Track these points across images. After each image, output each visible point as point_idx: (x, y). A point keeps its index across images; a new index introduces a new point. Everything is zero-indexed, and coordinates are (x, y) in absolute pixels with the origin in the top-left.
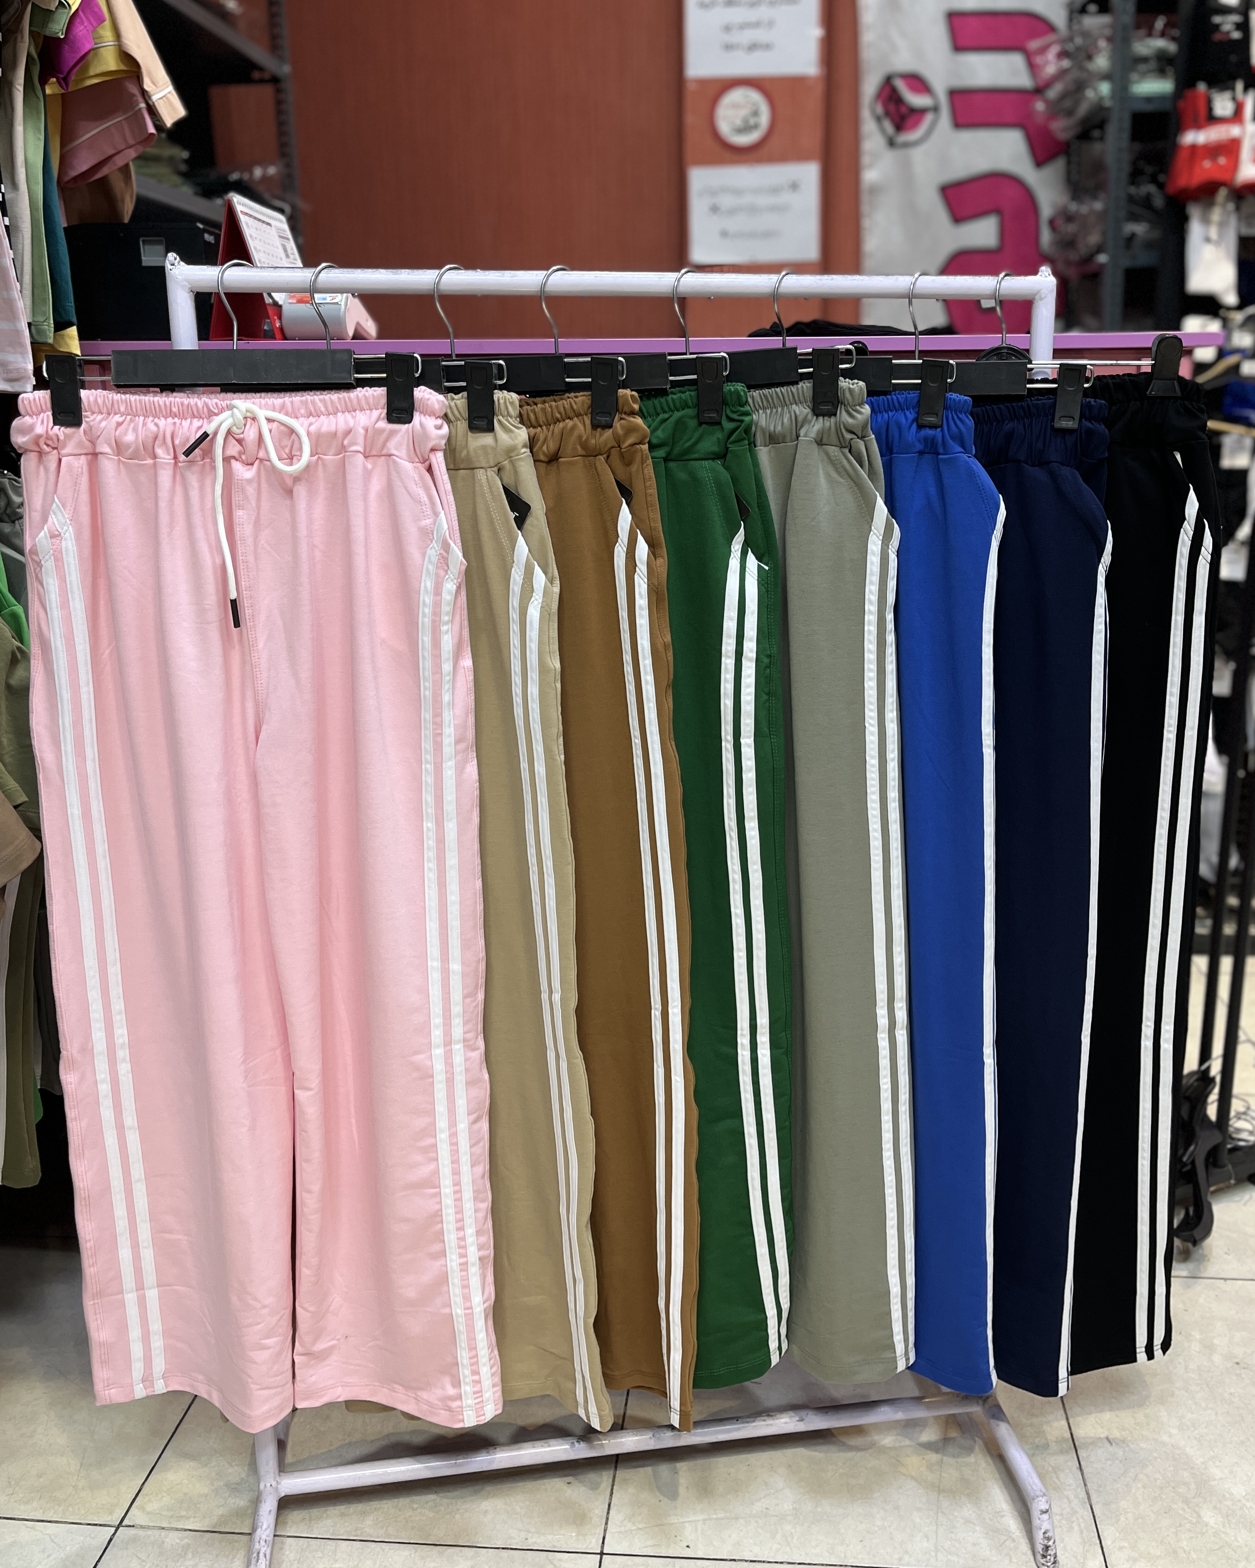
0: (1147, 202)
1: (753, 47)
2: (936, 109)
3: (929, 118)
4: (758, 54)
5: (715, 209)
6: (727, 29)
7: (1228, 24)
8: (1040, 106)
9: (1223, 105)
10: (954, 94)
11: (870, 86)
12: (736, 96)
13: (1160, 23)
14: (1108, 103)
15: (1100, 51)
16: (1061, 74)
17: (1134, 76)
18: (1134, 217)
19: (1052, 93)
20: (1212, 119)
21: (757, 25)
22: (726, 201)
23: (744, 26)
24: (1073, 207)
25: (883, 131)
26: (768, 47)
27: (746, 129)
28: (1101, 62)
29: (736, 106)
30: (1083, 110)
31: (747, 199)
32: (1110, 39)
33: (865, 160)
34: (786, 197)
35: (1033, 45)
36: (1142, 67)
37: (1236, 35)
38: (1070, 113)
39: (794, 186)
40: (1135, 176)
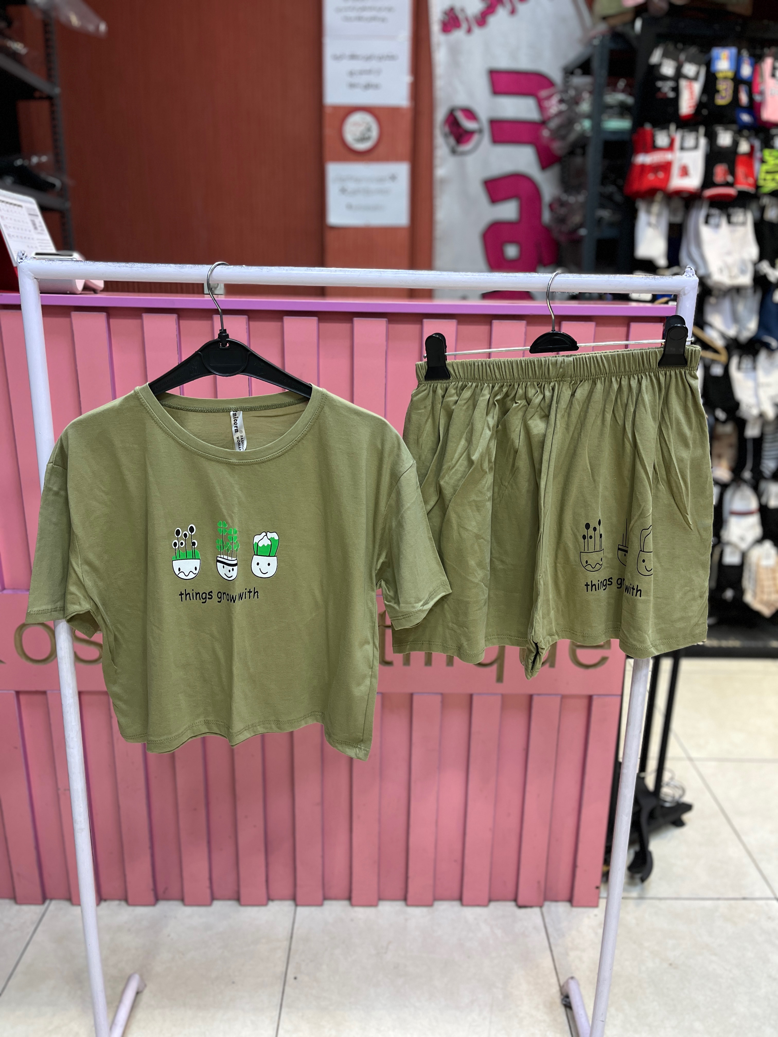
0: (609, 198)
1: (368, 86)
2: (480, 131)
3: (476, 137)
4: (371, 92)
5: (343, 191)
6: (351, 74)
7: (666, 87)
8: (545, 133)
9: (662, 139)
10: (493, 122)
11: (440, 115)
12: (357, 118)
13: (622, 84)
14: (589, 134)
15: (584, 100)
16: (560, 113)
17: (605, 117)
18: (602, 206)
19: (553, 124)
20: (653, 148)
21: (369, 72)
22: (351, 186)
23: (362, 72)
24: (565, 197)
25: (448, 144)
26: (376, 86)
27: (363, 139)
28: (585, 107)
29: (356, 124)
30: (572, 137)
31: (363, 185)
32: (591, 93)
33: (437, 162)
34: (388, 185)
35: (543, 93)
36: (610, 111)
37: (671, 95)
38: (563, 138)
39: (393, 178)
40: (604, 180)
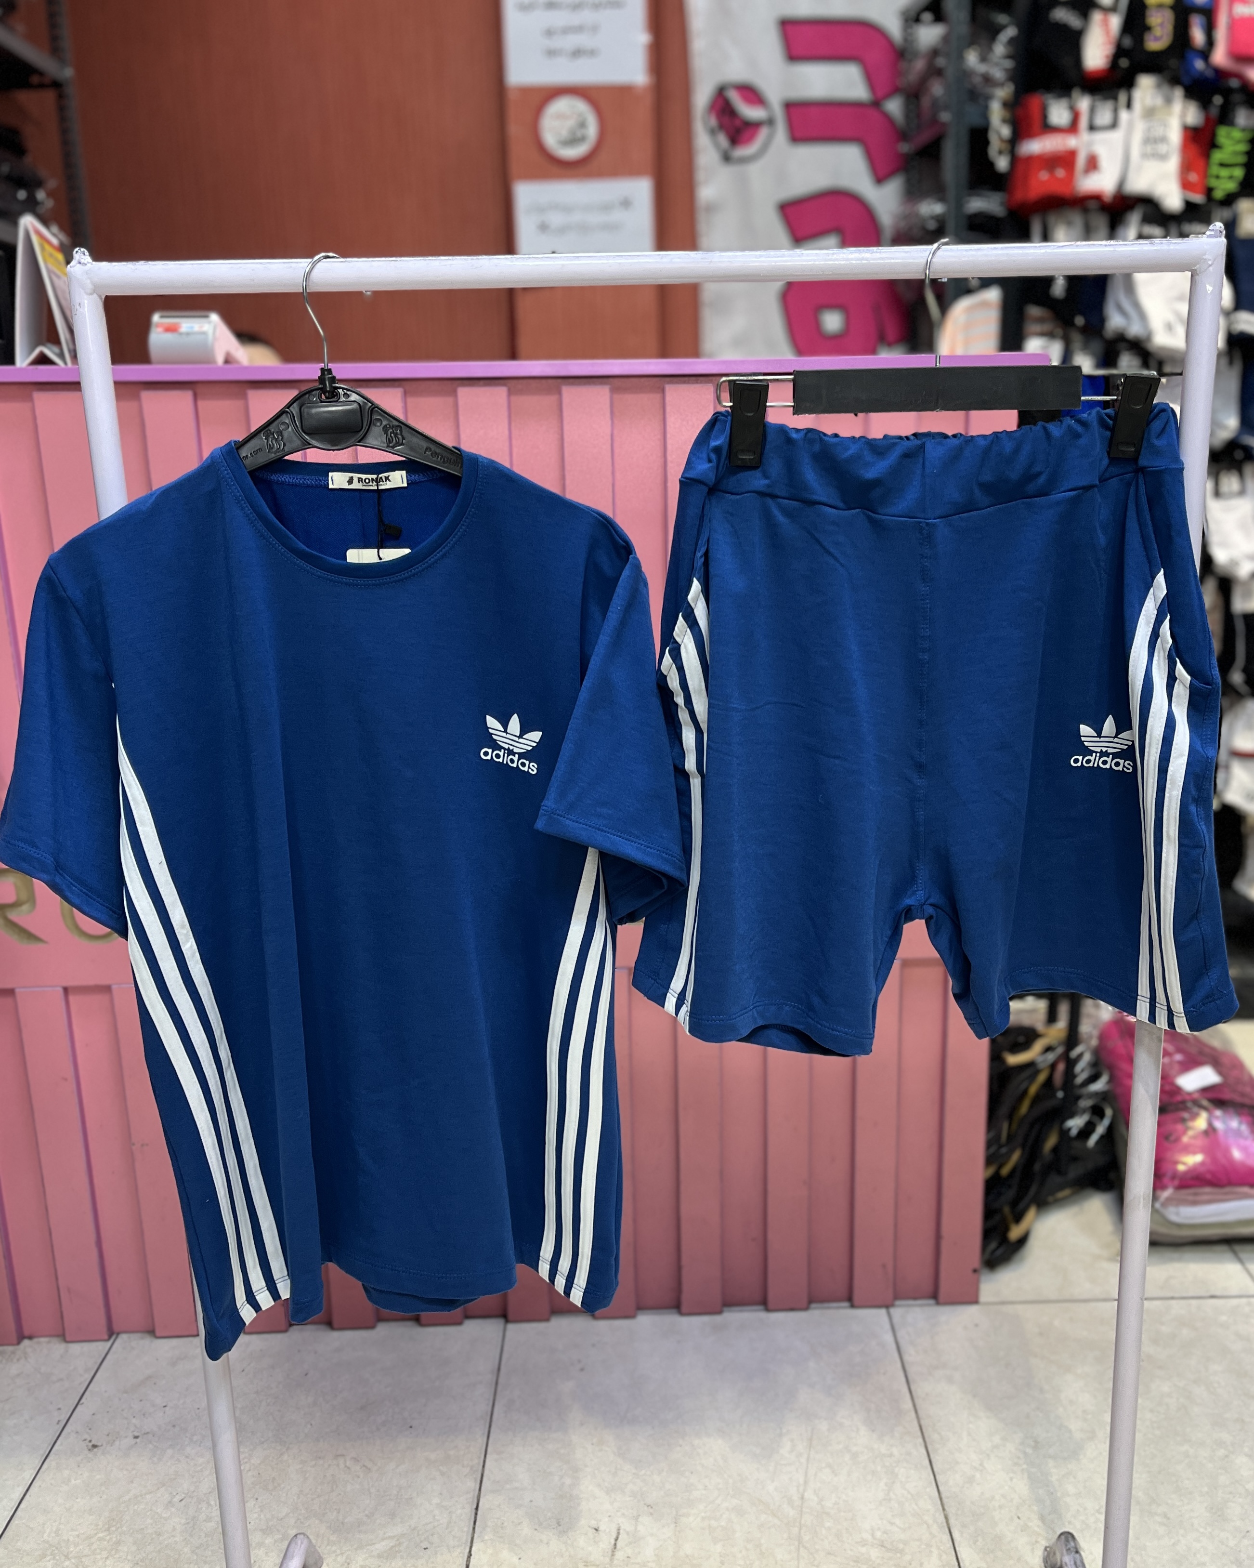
1: (577, 53)
2: (770, 122)
3: (763, 132)
4: (582, 62)
5: (543, 227)
6: (549, 33)
9: (1058, 114)
10: (791, 107)
11: (702, 96)
12: (561, 106)
20: (1047, 128)
21: (579, 29)
22: (556, 219)
23: (567, 31)
25: (717, 145)
26: (592, 52)
27: (573, 141)
29: (560, 116)
31: (577, 217)
33: (701, 175)
34: (618, 215)
39: (626, 203)
